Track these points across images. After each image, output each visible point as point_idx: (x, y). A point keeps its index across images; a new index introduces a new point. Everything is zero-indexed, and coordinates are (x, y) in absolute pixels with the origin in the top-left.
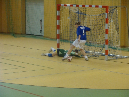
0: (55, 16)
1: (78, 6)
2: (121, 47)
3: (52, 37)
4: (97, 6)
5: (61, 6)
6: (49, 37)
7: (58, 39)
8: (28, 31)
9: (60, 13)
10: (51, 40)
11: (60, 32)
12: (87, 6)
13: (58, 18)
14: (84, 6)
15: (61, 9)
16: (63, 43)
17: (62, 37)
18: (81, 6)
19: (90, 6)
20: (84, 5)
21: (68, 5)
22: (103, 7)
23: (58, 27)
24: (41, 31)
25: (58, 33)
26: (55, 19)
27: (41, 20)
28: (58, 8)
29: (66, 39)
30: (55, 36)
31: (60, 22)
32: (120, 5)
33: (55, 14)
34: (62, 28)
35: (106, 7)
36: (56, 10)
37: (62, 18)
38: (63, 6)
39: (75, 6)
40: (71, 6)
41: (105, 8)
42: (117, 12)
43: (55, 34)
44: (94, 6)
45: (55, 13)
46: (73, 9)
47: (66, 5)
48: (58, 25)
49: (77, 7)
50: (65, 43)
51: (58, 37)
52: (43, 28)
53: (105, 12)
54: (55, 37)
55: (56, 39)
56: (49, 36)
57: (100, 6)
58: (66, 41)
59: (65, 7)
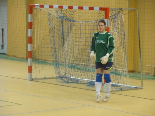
0: (25, 24)
2: (129, 72)
3: (21, 56)
4: (91, 8)
5: (35, 7)
6: (15, 56)
7: (29, 59)
9: (33, 18)
10: (19, 60)
11: (33, 48)
12: (76, 8)
13: (30, 25)
14: (71, 8)
15: (34, 11)
16: (37, 65)
17: (36, 56)
18: (66, 7)
19: (81, 8)
20: (71, 5)
21: (46, 6)
22: (101, 9)
23: (30, 40)
24: (2, 46)
25: (29, 50)
26: (25, 27)
27: (3, 30)
28: (31, 10)
29: (43, 58)
30: (25, 53)
31: (33, 33)
32: (127, 6)
33: (25, 21)
34: (36, 41)
35: (106, 10)
37: (35, 26)
38: (39, 7)
39: (56, 7)
40: (51, 7)
41: (104, 12)
42: (123, 18)
43: (25, 51)
44: (86, 8)
45: (25, 18)
46: (53, 12)
47: (42, 6)
48: (29, 37)
49: (60, 9)
50: (40, 65)
51: (30, 55)
52: (5, 41)
53: (104, 17)
54: (25, 56)
55: (27, 59)
56: (15, 55)
57: (97, 9)
58: (42, 62)
59: (41, 8)
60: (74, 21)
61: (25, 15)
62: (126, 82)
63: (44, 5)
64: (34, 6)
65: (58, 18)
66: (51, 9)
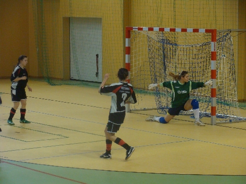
0: (122, 48)
1: (162, 30)
2: (239, 101)
4: (196, 31)
5: (133, 30)
8: (74, 75)
9: (130, 42)
11: (131, 75)
12: (178, 30)
13: (128, 51)
14: (173, 30)
15: (132, 35)
17: (135, 84)
18: (167, 30)
19: (184, 30)
20: (173, 27)
21: (145, 28)
22: (207, 31)
24: (97, 74)
26: (122, 52)
27: (97, 56)
28: (128, 32)
29: (142, 87)
31: (130, 59)
32: (236, 27)
33: (122, 45)
34: (135, 68)
35: (212, 33)
36: (124, 37)
37: (133, 51)
38: (137, 30)
39: (156, 29)
40: (151, 29)
41: (210, 34)
42: (232, 40)
44: (190, 30)
45: (122, 42)
46: (153, 35)
47: (140, 29)
48: (126, 63)
49: (161, 32)
50: (139, 95)
52: (100, 68)
53: (210, 40)
57: (202, 31)
58: (142, 91)
59: (139, 31)
60: (176, 45)
61: (122, 40)
62: (236, 112)
63: (142, 28)
64: (132, 28)
65: (159, 41)
66: (150, 32)
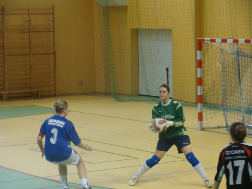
0: (194, 61)
1: (236, 41)
3: (189, 101)
5: (205, 42)
6: (183, 101)
7: (199, 105)
8: (143, 91)
9: (203, 55)
10: (187, 105)
11: (204, 90)
13: (200, 64)
14: (248, 41)
15: (204, 47)
16: (209, 112)
17: (208, 99)
18: (242, 41)
20: (248, 38)
21: (218, 40)
23: (200, 82)
25: (199, 94)
26: (194, 66)
27: (167, 69)
28: (200, 45)
29: (215, 103)
30: (195, 97)
31: (203, 72)
33: (194, 58)
34: (207, 82)
36: (196, 49)
37: (205, 64)
38: (209, 42)
39: (230, 41)
40: (224, 41)
43: (194, 94)
45: (194, 54)
46: (227, 47)
47: (213, 41)
48: (198, 78)
49: (235, 44)
50: (212, 111)
51: (200, 99)
52: (171, 83)
54: (194, 101)
55: (197, 103)
56: (183, 99)
58: (215, 107)
59: (213, 43)
61: (194, 51)
63: (215, 40)
64: (204, 40)
65: (233, 54)
66: (224, 44)
